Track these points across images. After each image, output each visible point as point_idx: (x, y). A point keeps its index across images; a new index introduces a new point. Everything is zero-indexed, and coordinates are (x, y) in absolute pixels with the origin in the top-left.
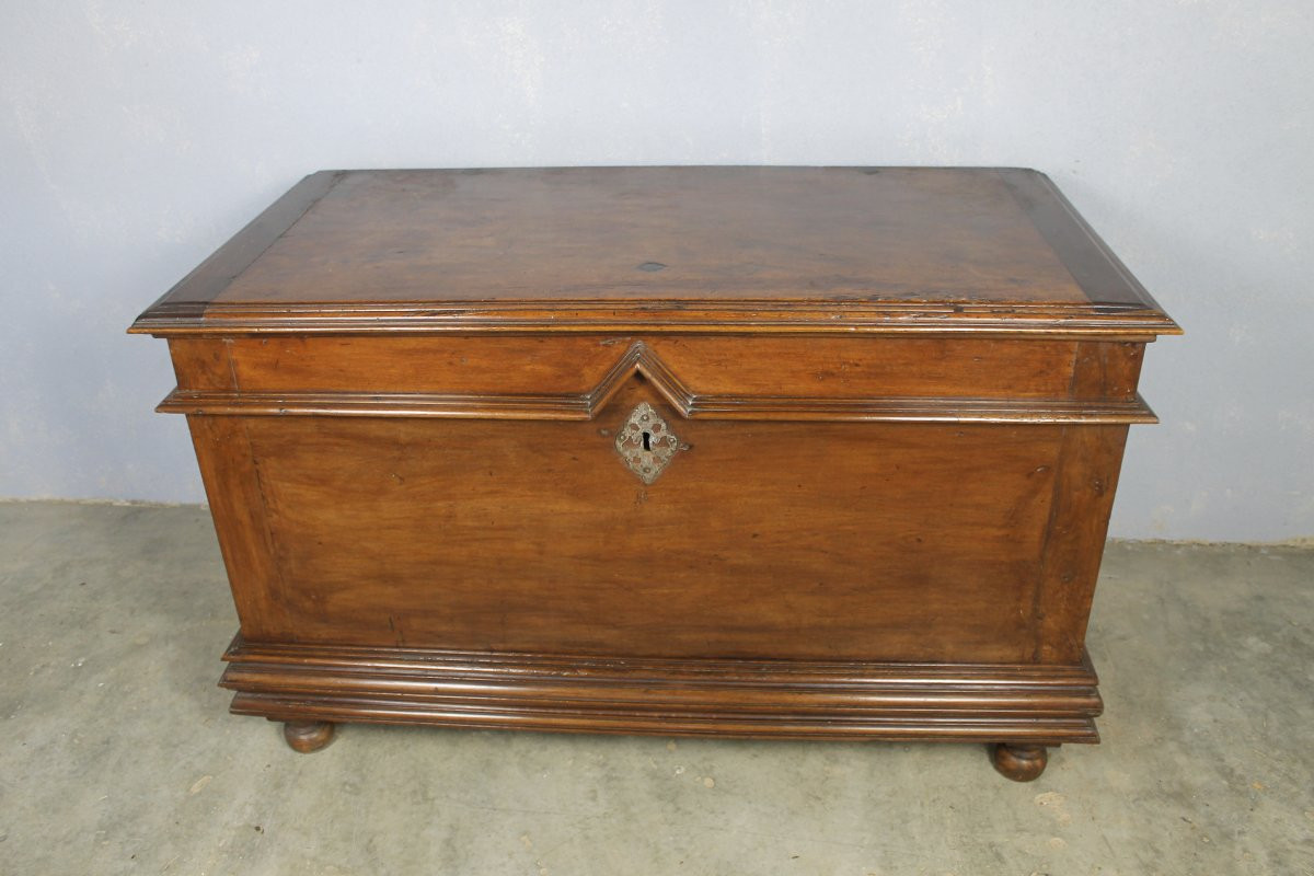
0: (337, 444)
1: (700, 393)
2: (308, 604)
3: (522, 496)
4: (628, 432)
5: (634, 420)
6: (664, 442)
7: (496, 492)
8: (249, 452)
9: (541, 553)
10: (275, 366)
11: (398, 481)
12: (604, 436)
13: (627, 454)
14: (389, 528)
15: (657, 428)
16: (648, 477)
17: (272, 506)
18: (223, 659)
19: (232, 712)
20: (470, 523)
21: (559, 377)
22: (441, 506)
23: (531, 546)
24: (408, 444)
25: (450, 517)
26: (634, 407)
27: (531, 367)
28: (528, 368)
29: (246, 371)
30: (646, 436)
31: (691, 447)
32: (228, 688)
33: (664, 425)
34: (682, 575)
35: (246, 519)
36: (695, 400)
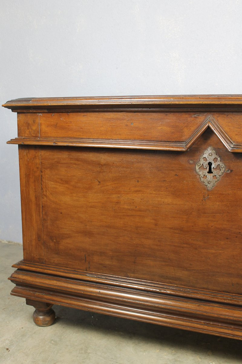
0: (75, 164)
1: (237, 142)
2: (52, 244)
3: (151, 194)
4: (202, 162)
5: (205, 155)
6: (218, 167)
7: (139, 191)
8: (40, 167)
9: (156, 225)
10: (56, 126)
11: (98, 183)
12: (190, 164)
13: (201, 173)
14: (91, 207)
15: (215, 159)
16: (210, 186)
17: (45, 193)
18: (13, 266)
19: (11, 294)
20: (126, 207)
21: (173, 133)
22: (114, 197)
23: (152, 221)
24: (105, 165)
25: (118, 203)
26: (206, 149)
27: (161, 127)
28: (159, 128)
29: (44, 128)
30: (210, 164)
31: (231, 171)
32: (12, 281)
33: (219, 159)
34: (222, 243)
35: (33, 199)
36: (234, 145)
